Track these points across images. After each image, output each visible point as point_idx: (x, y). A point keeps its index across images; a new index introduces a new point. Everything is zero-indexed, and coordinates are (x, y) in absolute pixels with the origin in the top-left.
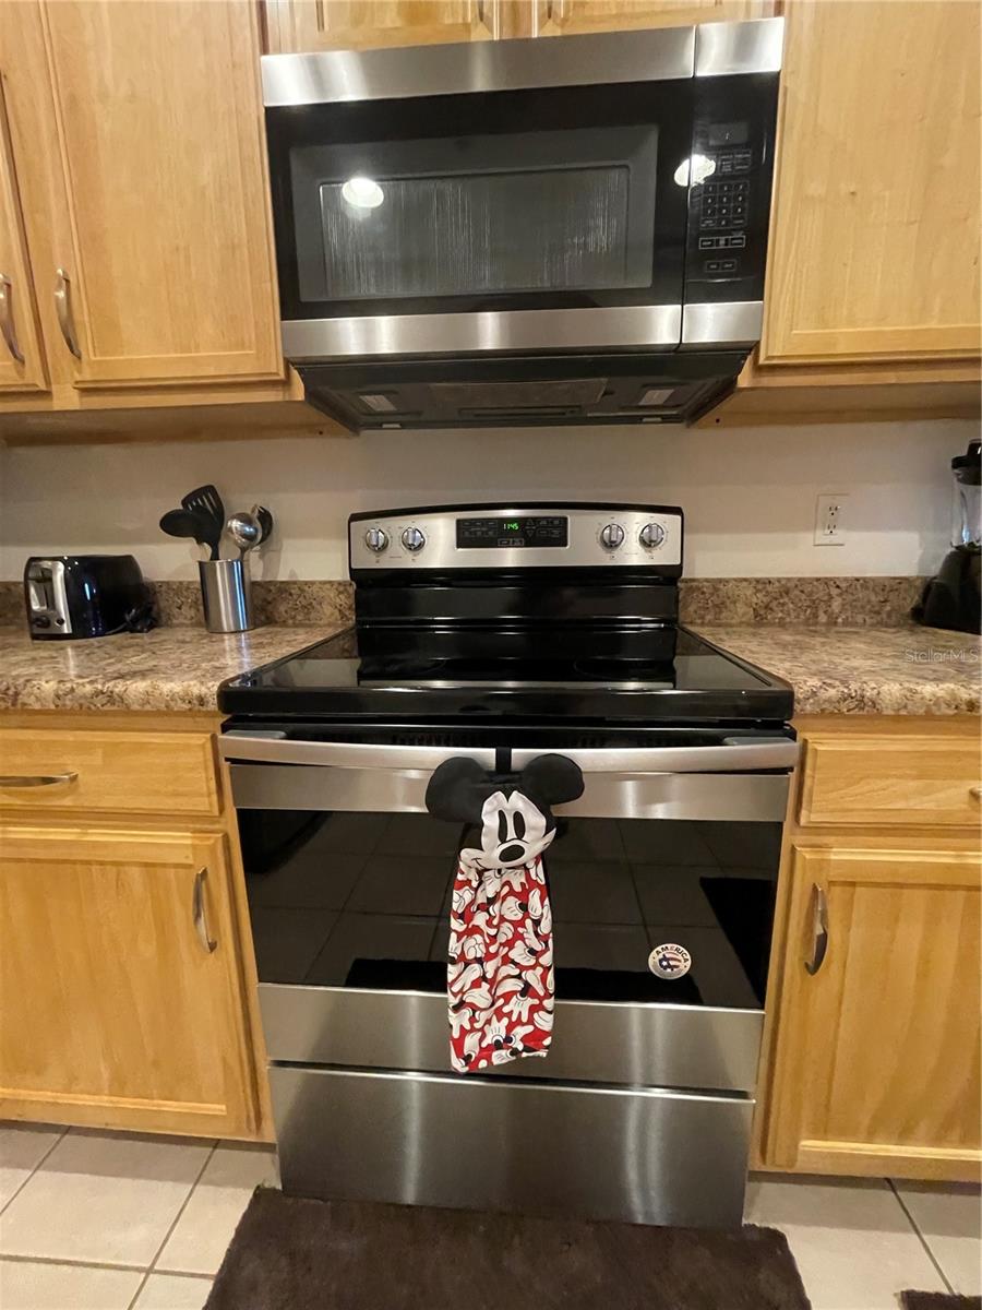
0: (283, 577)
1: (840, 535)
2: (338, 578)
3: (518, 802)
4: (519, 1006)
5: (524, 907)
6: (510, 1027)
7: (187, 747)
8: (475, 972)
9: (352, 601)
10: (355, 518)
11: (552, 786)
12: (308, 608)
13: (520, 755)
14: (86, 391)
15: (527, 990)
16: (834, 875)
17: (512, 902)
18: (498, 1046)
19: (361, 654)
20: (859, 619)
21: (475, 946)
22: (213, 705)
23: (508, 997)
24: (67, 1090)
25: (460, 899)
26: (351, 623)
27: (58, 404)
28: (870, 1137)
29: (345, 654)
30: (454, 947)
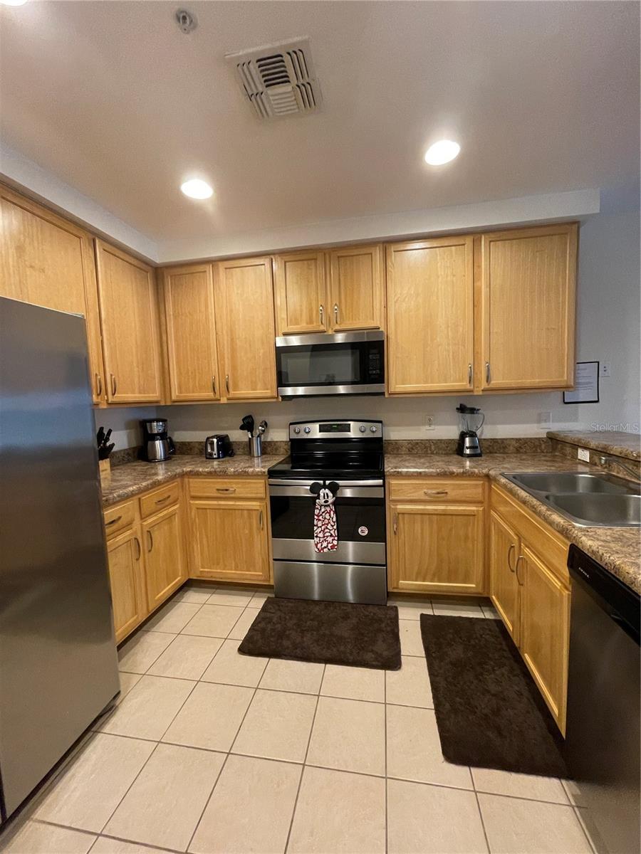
0: (269, 440)
1: (432, 427)
2: (285, 440)
3: (327, 491)
4: (330, 539)
5: (330, 515)
6: (328, 544)
7: (260, 483)
8: (320, 529)
9: (289, 447)
10: (291, 424)
11: (334, 488)
12: (276, 449)
13: (328, 482)
14: (228, 399)
15: (331, 535)
16: (399, 511)
17: (328, 514)
18: (325, 547)
19: (292, 463)
20: (441, 452)
21: (320, 524)
22: (266, 473)
23: (327, 537)
24: (224, 569)
25: (317, 512)
26: (289, 453)
27: (222, 402)
28: (416, 581)
29: (287, 463)
30: (315, 522)
